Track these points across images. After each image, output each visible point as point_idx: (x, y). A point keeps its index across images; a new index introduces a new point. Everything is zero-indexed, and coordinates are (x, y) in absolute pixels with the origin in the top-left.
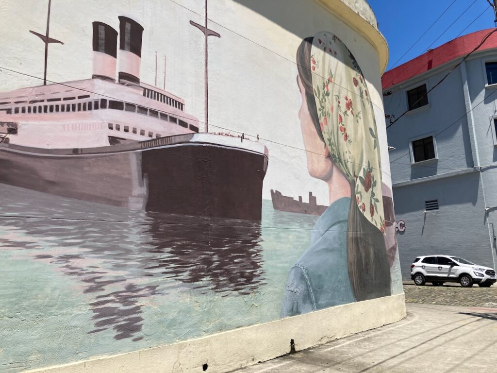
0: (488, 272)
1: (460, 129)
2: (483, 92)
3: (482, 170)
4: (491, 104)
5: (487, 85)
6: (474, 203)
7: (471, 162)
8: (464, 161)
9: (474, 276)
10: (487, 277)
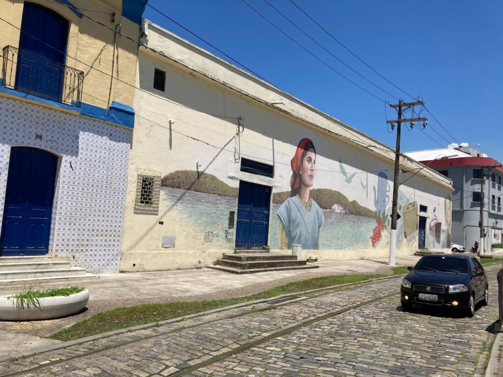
0: (463, 248)
1: (460, 192)
2: (471, 180)
3: (466, 211)
4: (472, 186)
5: (472, 178)
6: (461, 222)
7: (462, 207)
8: (459, 206)
9: (459, 249)
10: (462, 249)
